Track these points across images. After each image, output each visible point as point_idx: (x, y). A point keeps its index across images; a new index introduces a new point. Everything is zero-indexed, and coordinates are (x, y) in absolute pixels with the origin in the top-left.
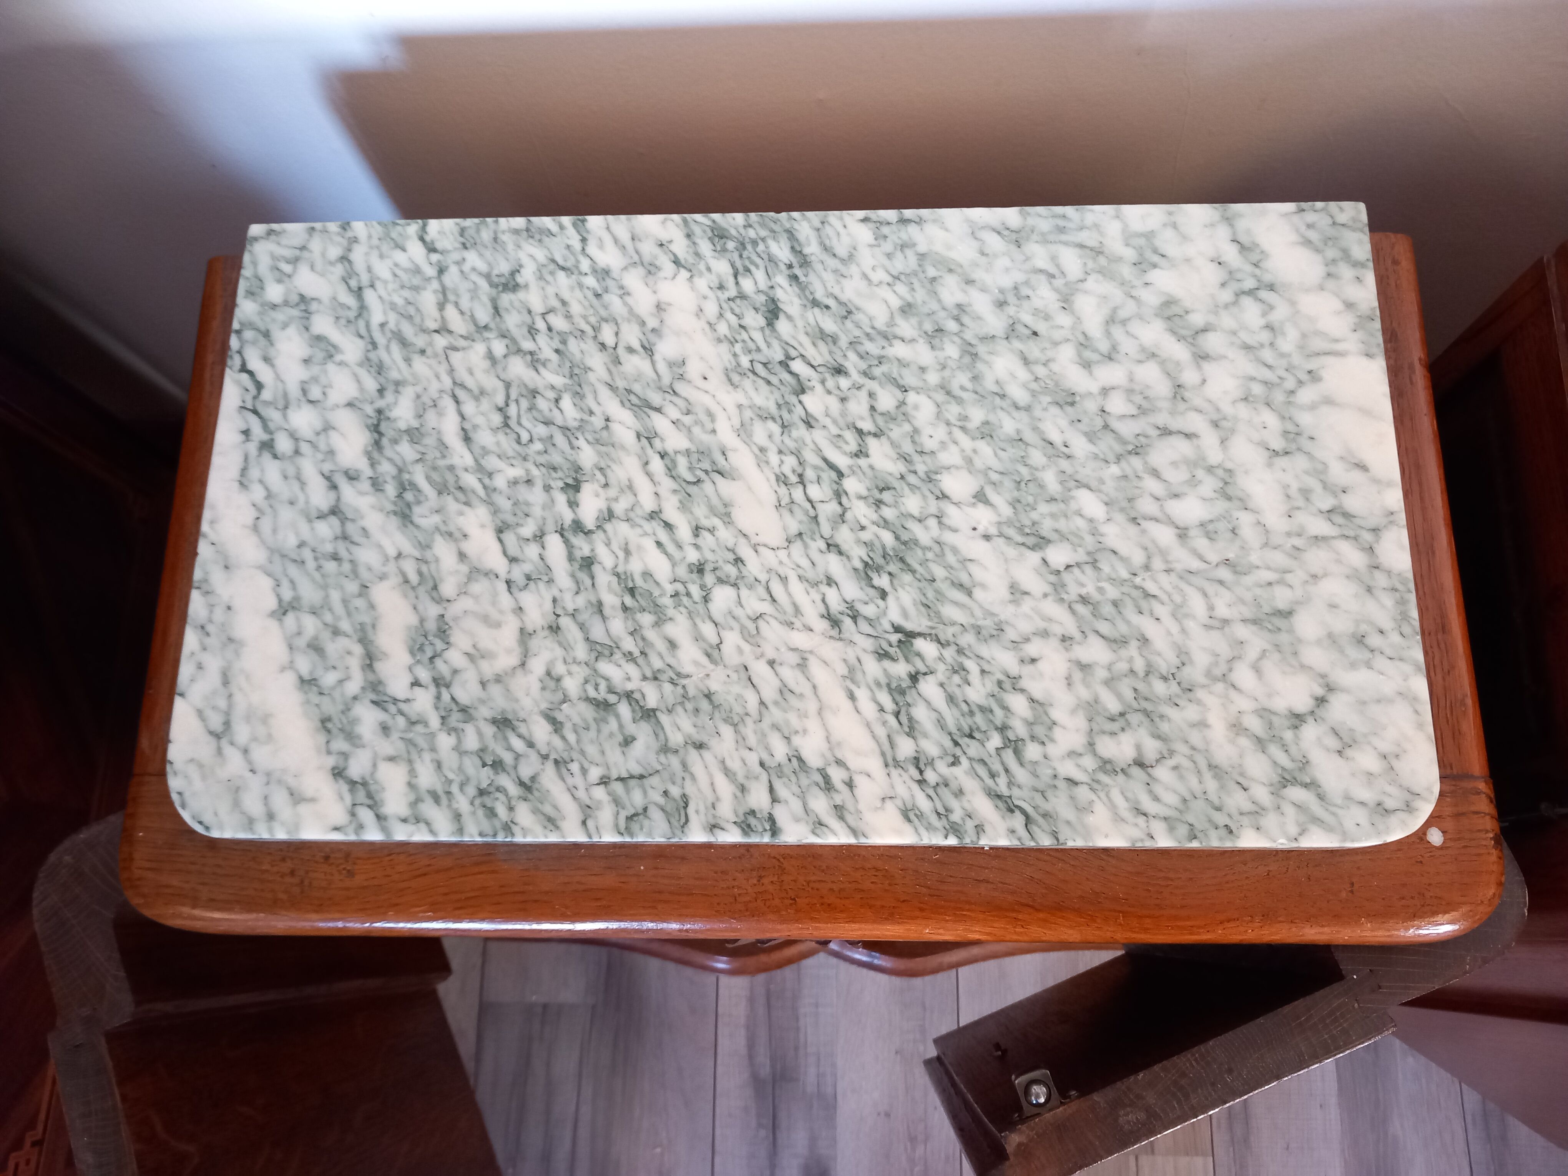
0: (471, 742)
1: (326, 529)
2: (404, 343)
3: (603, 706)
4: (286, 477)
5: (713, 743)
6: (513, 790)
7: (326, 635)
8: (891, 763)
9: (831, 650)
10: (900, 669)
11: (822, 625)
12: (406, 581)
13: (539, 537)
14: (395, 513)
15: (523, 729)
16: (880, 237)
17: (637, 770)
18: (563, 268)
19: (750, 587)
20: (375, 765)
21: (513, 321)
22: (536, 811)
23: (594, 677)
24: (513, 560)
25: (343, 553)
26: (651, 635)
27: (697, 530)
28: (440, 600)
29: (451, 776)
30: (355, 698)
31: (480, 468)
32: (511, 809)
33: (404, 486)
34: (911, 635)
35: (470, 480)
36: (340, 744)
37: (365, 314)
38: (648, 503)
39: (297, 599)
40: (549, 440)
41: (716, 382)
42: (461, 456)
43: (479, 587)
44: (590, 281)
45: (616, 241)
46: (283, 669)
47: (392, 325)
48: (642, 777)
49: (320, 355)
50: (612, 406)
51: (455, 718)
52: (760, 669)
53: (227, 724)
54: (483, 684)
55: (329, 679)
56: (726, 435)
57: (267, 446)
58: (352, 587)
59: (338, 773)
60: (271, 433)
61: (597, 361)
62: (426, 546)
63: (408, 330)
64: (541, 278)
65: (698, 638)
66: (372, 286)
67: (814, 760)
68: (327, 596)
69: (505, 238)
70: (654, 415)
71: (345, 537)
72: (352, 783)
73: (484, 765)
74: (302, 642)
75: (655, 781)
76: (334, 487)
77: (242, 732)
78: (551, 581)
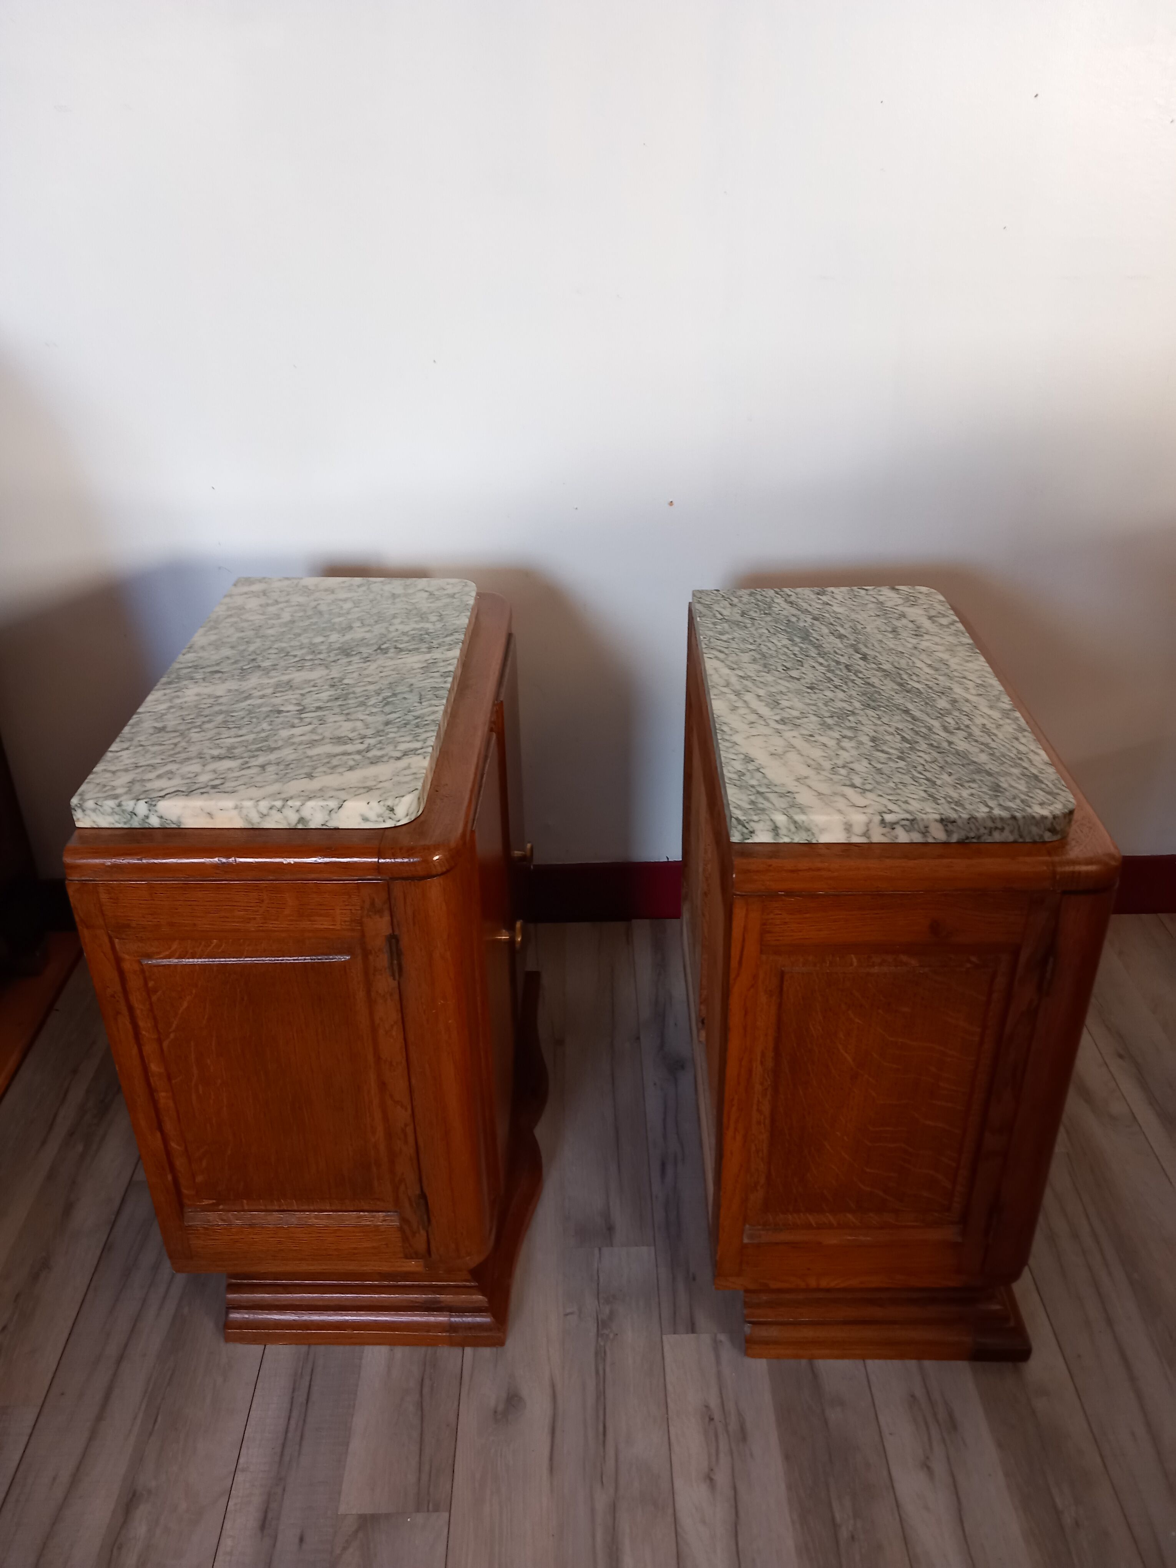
0: (395, 730)
1: (271, 769)
2: (179, 753)
3: (387, 704)
4: (237, 780)
5: (411, 683)
6: (418, 720)
7: (329, 765)
8: (429, 652)
9: (379, 662)
10: (393, 650)
11: (368, 663)
12: (309, 747)
13: (301, 719)
14: (272, 751)
15: (392, 719)
16: (195, 652)
17: (418, 696)
18: (161, 716)
19: (346, 676)
20: (398, 750)
21: (182, 727)
22: (429, 716)
23: (374, 706)
24: (310, 724)
25: (287, 763)
26: (358, 695)
27: (314, 686)
28: (323, 739)
29: (408, 733)
30: (363, 756)
31: (258, 732)
32: (426, 720)
33: (259, 749)
34: (379, 648)
35: (263, 735)
36: (385, 759)
37: (153, 765)
38: (298, 696)
39: (306, 774)
40: (252, 718)
41: (244, 684)
42: (251, 737)
43: (320, 731)
44: (172, 710)
45: (156, 705)
46: (342, 775)
47: (163, 757)
48: (421, 695)
49: (170, 776)
50: (243, 705)
51: (381, 734)
52: (382, 674)
53: (364, 788)
54: (367, 728)
55: (351, 763)
56: (272, 681)
57: (214, 787)
58: (306, 760)
59: (398, 759)
60: (208, 786)
61: (217, 708)
62: (293, 744)
63: (172, 752)
64: (163, 722)
65: (364, 686)
66: (136, 764)
67: (425, 665)
68: (308, 766)
69: (133, 730)
70: (252, 695)
71: (278, 764)
72: (404, 755)
73: (405, 727)
74: (329, 771)
75: (423, 693)
76: (249, 767)
77: (370, 783)
78: (324, 716)
